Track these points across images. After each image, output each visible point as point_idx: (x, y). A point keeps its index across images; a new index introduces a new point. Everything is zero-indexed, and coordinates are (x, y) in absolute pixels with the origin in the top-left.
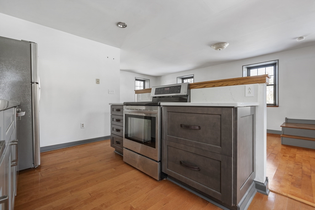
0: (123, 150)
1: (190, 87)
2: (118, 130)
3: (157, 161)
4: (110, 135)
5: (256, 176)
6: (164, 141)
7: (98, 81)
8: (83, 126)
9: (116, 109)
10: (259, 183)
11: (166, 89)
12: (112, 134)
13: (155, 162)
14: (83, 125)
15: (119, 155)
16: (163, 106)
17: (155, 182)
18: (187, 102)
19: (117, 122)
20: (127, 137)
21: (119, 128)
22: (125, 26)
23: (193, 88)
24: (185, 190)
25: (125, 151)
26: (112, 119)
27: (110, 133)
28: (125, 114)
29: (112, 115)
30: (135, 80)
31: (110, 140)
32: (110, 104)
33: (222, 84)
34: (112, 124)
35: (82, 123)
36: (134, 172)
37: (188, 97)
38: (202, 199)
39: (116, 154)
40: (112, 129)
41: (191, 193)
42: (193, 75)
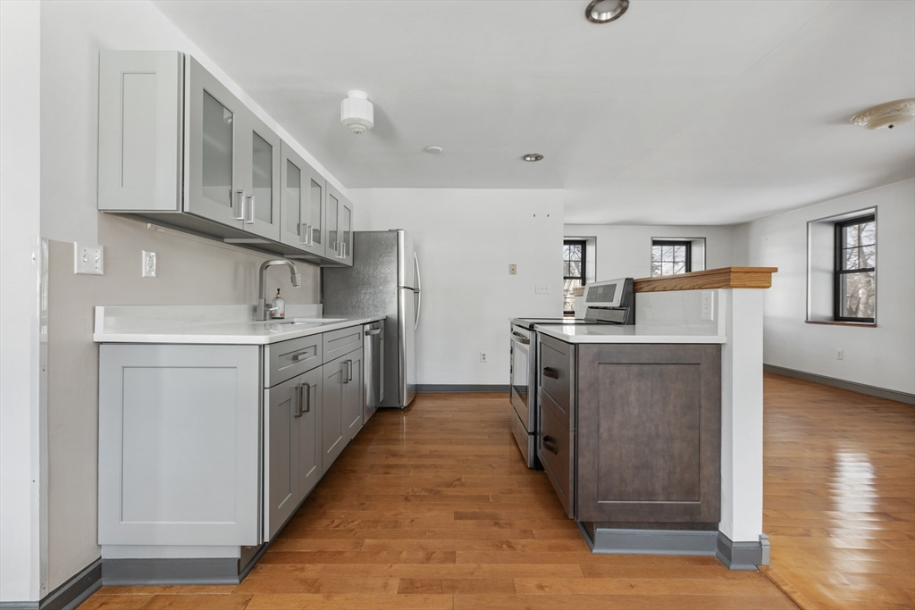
3: (528, 432)
5: (722, 521)
6: (538, 397)
7: (513, 270)
8: (484, 359)
14: (484, 355)
16: (538, 331)
22: (538, 158)
23: (640, 290)
30: (650, 243)
35: (483, 352)
42: (873, 210)
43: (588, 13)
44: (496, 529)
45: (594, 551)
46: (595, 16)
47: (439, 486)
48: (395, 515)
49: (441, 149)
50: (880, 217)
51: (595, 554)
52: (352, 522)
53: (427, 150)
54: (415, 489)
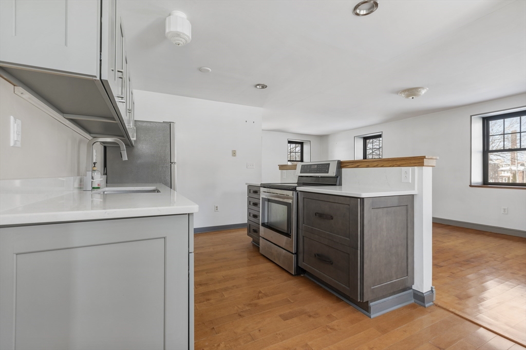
0: (259, 239)
1: (342, 165)
2: (255, 216)
3: (292, 253)
4: (247, 222)
5: (415, 284)
6: (300, 231)
7: (234, 153)
8: (217, 209)
9: (253, 191)
10: (417, 293)
11: (313, 167)
12: (248, 220)
13: (291, 254)
14: (217, 207)
15: (256, 245)
16: (300, 191)
17: (290, 277)
18: (335, 185)
19: (254, 207)
20: (263, 225)
21: (256, 213)
22: (264, 87)
23: (345, 167)
24: (321, 287)
25: (262, 241)
26: (249, 203)
27: (247, 219)
28: (262, 198)
29: (249, 197)
30: (287, 142)
31: (247, 229)
32: (246, 184)
33: (377, 164)
34: (248, 208)
35: (216, 205)
36: (269, 265)
37: (338, 179)
38: (337, 297)
39: (254, 245)
40: (249, 214)
41: (327, 291)
42: (381, 133)
43: (356, 8)
44: (311, 319)
45: (372, 317)
46: (358, 11)
47: (252, 300)
48: (244, 330)
49: (210, 70)
50: (383, 136)
51: (374, 318)
52: (219, 345)
53: (200, 69)
54: (239, 306)
